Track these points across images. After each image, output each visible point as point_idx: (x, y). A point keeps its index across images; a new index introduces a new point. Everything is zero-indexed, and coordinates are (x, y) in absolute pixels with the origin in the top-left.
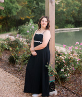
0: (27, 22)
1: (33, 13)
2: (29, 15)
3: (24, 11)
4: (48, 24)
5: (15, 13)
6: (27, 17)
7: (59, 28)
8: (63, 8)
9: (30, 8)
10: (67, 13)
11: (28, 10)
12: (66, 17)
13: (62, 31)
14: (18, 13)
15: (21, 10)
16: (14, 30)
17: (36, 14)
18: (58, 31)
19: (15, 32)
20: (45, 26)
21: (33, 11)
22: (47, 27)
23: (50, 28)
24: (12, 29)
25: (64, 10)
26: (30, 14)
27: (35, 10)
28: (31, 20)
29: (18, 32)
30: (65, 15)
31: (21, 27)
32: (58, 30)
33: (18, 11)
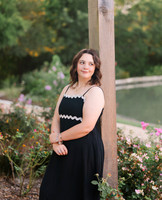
0: (46, 63)
1: (61, 39)
2: (51, 43)
3: (37, 34)
4: (97, 70)
5: (13, 41)
6: (47, 49)
7: (132, 76)
8: (141, 24)
9: (54, 27)
10: (150, 36)
11: (47, 32)
12: (149, 48)
13: (140, 83)
14: (21, 39)
15: (30, 32)
16: (11, 83)
17: (70, 42)
18: (127, 84)
19: (15, 90)
20: (89, 75)
21: (60, 34)
22: (95, 79)
23: (102, 81)
24: (7, 82)
25: (144, 29)
26: (53, 40)
27: (68, 31)
28: (56, 58)
29: (22, 89)
30: (147, 41)
31: (30, 77)
32: (130, 80)
33: (21, 34)
